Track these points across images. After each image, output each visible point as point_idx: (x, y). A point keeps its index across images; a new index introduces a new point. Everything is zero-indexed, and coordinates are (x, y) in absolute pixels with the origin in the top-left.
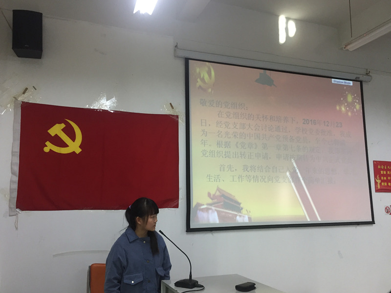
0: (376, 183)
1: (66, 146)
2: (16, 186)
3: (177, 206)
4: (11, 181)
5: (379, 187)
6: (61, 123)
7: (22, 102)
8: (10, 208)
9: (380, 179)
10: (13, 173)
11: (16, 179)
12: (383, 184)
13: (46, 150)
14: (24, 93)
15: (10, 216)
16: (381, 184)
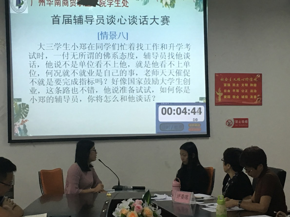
0: (216, 96)
5: (220, 100)
9: (222, 91)
12: (225, 97)
16: (222, 97)
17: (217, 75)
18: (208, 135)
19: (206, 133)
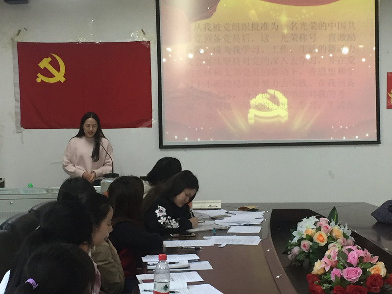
0: (388, 98)
1: (53, 76)
2: (19, 110)
3: (150, 126)
4: (16, 107)
6: (47, 57)
7: (18, 42)
8: (17, 127)
10: (16, 100)
11: (19, 105)
13: (39, 80)
14: (18, 34)
15: (17, 133)
17: (389, 75)
18: (378, 142)
19: (376, 140)
